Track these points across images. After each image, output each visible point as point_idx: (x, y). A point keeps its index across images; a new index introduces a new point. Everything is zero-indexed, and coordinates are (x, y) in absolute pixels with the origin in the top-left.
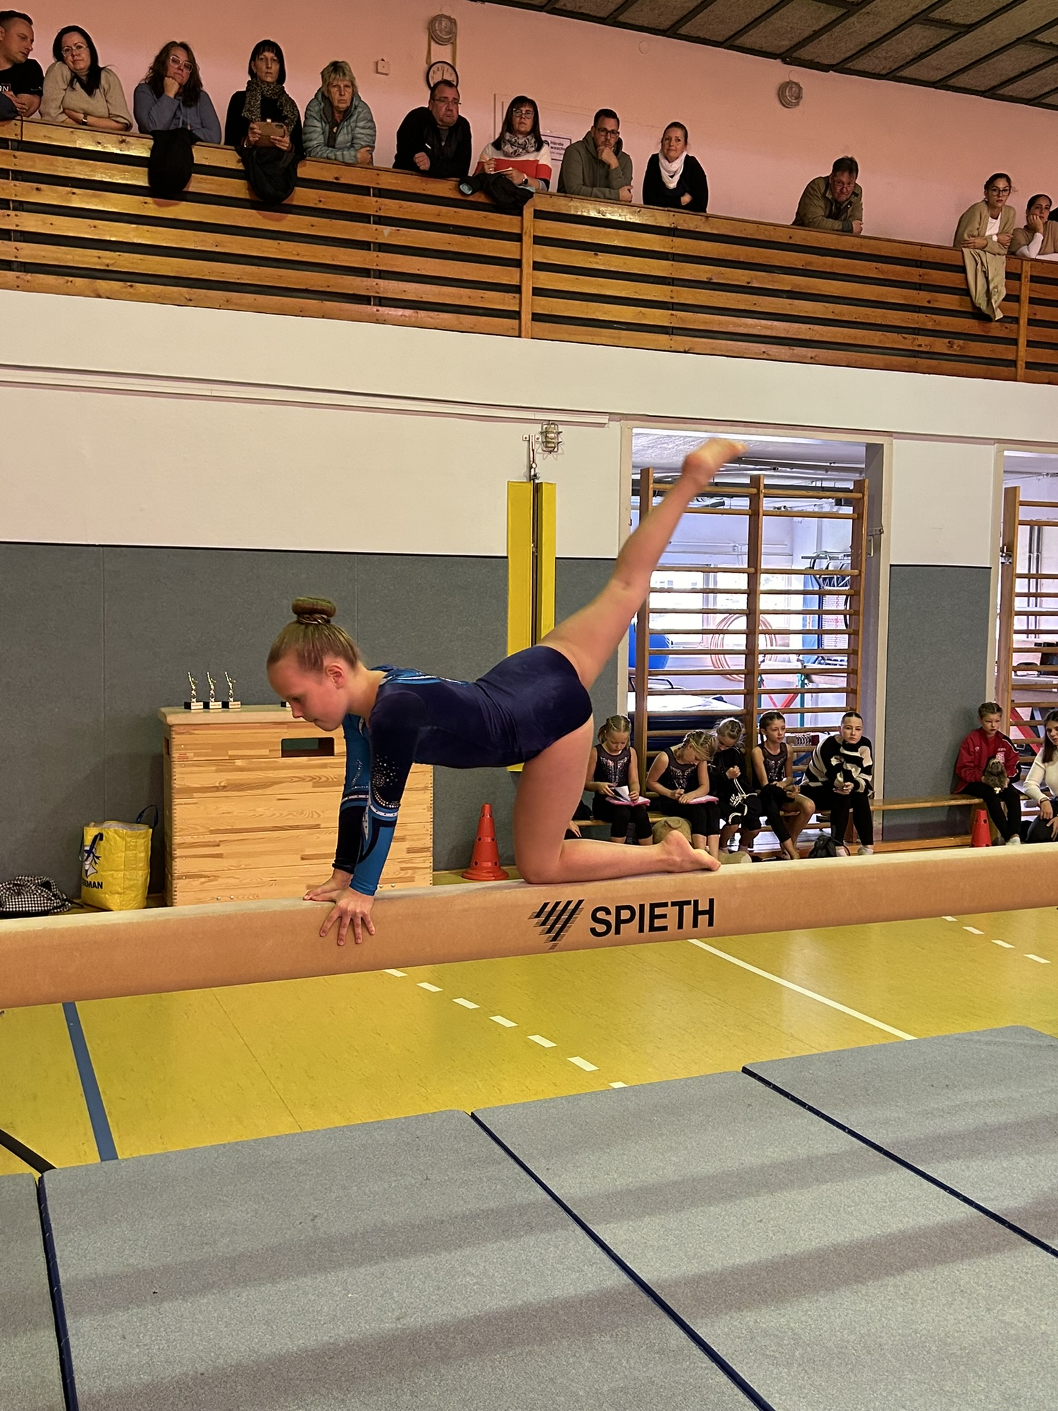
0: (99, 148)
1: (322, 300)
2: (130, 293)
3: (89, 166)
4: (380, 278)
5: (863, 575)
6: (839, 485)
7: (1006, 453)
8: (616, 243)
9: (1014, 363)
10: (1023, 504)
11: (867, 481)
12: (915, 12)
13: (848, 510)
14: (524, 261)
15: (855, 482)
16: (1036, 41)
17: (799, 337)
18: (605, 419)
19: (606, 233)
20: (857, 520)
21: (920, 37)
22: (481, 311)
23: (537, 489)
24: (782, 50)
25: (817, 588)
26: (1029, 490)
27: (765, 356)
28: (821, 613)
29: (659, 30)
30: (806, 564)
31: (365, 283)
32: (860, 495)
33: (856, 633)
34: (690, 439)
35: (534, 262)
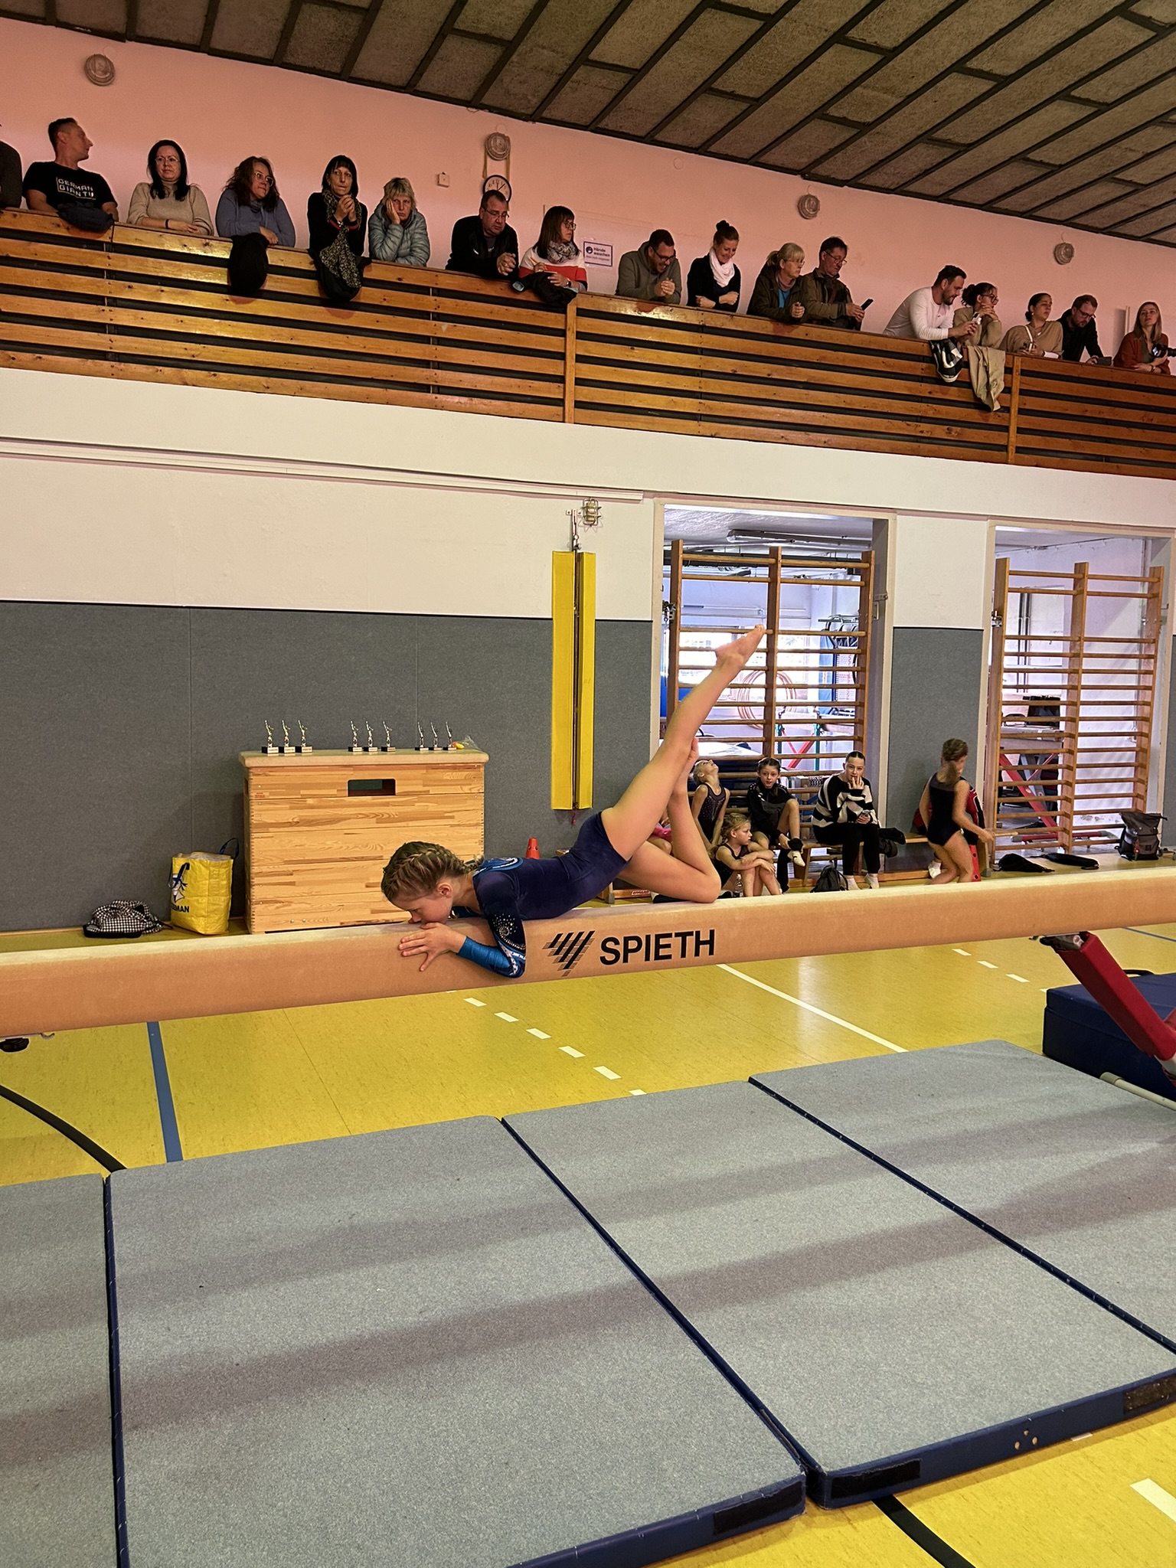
0: (185, 251)
1: (386, 388)
2: (214, 381)
3: (176, 266)
4: (439, 369)
5: (869, 636)
6: (851, 556)
7: (998, 528)
8: (650, 339)
9: (1005, 448)
10: (1012, 573)
11: (873, 552)
12: (920, 133)
13: (857, 578)
14: (568, 354)
15: (863, 553)
16: (1028, 160)
17: (814, 423)
18: (639, 496)
19: (643, 330)
20: (864, 589)
21: (923, 156)
22: (529, 399)
23: (579, 558)
24: (802, 167)
25: (831, 648)
26: (1018, 560)
27: (784, 441)
28: (835, 669)
29: (692, 148)
30: (823, 626)
31: (425, 373)
32: (867, 565)
33: (862, 687)
34: (717, 515)
35: (577, 355)
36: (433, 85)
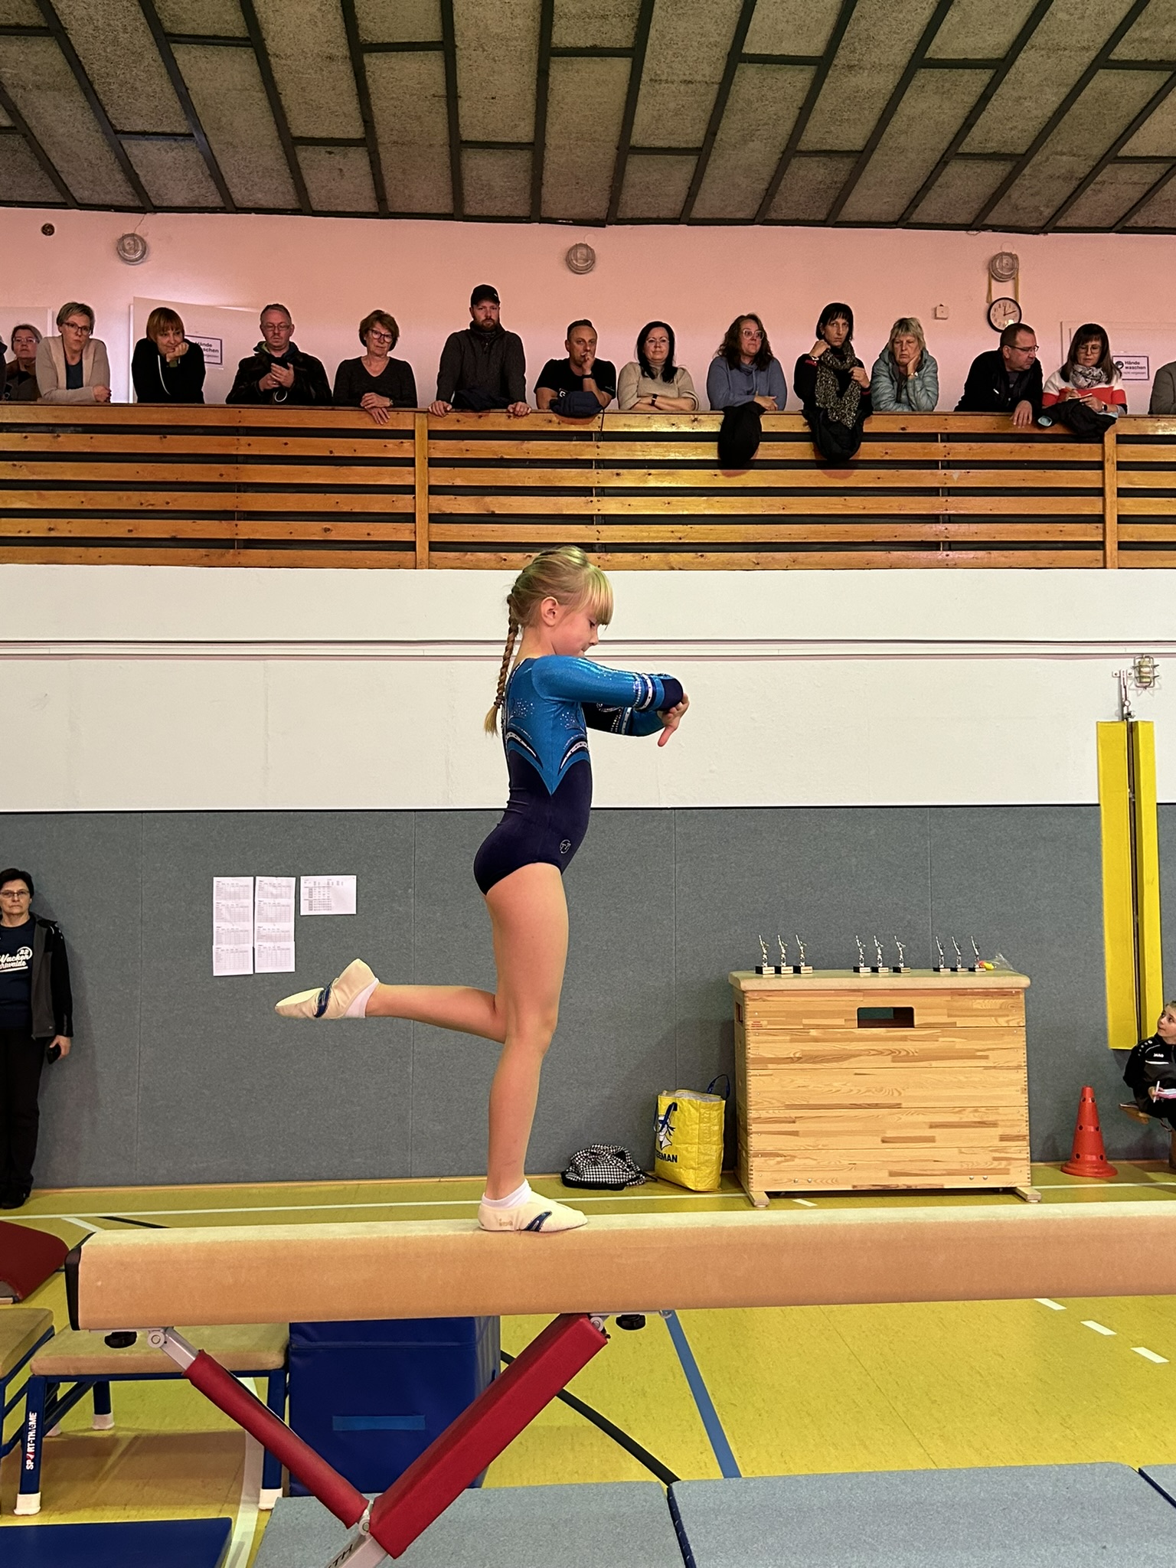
0: (674, 429)
1: (889, 550)
2: (701, 563)
3: (666, 446)
4: (950, 522)
14: (1107, 489)
22: (1060, 545)
23: (1132, 729)
31: (932, 529)
35: (1119, 489)
36: (929, 215)
